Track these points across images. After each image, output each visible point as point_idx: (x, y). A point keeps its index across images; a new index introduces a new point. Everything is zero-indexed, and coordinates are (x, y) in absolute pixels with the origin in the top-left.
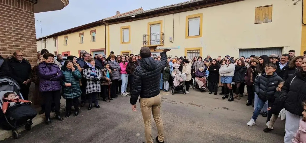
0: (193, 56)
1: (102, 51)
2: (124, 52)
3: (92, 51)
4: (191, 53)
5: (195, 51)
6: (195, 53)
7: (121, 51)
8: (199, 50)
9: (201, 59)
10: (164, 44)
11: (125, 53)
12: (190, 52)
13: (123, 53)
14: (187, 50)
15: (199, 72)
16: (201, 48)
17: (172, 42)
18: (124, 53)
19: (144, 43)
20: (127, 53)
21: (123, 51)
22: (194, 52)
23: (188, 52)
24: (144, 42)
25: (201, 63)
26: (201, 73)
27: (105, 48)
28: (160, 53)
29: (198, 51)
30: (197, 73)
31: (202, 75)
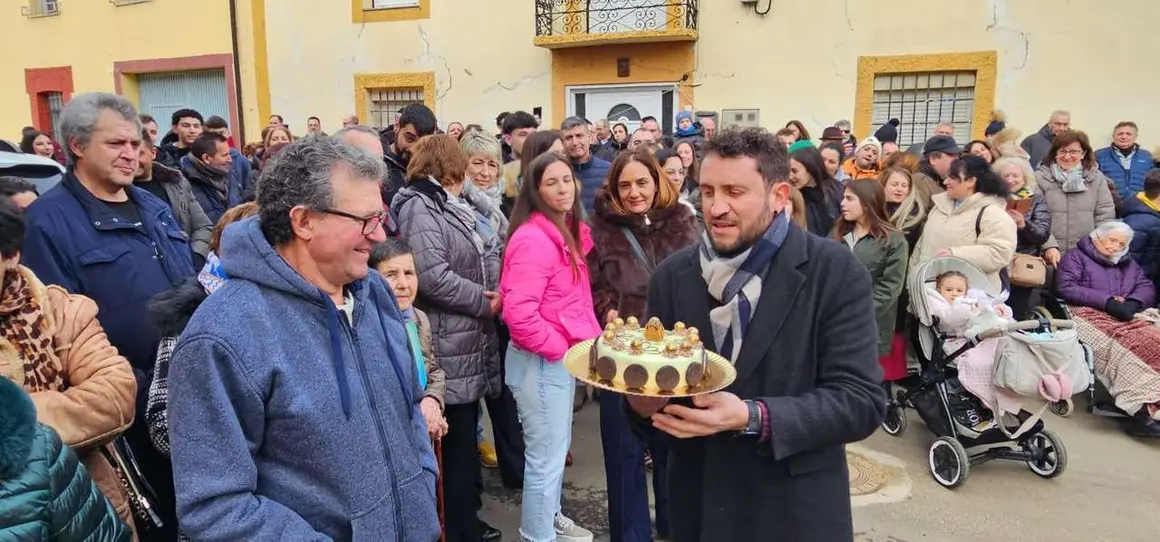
0: (933, 117)
1: (207, 71)
2: (383, 85)
3: (126, 74)
4: (902, 92)
5: (936, 82)
6: (934, 96)
7: (357, 78)
8: (974, 72)
9: (1080, 156)
10: (694, 28)
11: (387, 90)
12: (897, 84)
13: (370, 91)
14: (877, 75)
15: (1093, 268)
16: (990, 58)
17: (762, 8)
18: (381, 91)
19: (538, 16)
20: (402, 90)
21: (374, 78)
22: (928, 91)
23: (883, 84)
24: (541, 10)
25: (1081, 187)
26: (1111, 270)
27: (231, 51)
28: (660, 94)
29: (965, 81)
30: (1077, 273)
31: (1128, 290)
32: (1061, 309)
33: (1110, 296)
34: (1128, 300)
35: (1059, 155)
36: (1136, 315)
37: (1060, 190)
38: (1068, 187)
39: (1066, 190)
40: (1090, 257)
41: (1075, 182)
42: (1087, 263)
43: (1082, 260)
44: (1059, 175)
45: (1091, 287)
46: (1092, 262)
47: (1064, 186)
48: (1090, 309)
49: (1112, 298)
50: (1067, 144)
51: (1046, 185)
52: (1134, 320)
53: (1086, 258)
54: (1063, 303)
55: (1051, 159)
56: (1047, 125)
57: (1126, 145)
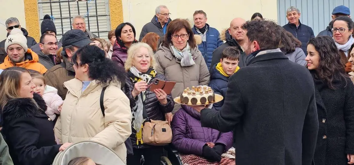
30: (183, 127)
31: (216, 136)
32: (176, 158)
33: (204, 144)
34: (216, 144)
35: (174, 39)
36: (224, 155)
37: (178, 65)
38: (184, 63)
39: (182, 65)
40: (190, 115)
41: (188, 58)
42: (189, 120)
43: (185, 117)
44: (176, 53)
45: (192, 138)
46: (191, 117)
47: (182, 62)
48: (193, 156)
49: (206, 145)
50: (178, 30)
51: (166, 62)
52: (222, 159)
53: (187, 115)
54: (177, 153)
55: (168, 42)
56: (155, 16)
57: (201, 26)
